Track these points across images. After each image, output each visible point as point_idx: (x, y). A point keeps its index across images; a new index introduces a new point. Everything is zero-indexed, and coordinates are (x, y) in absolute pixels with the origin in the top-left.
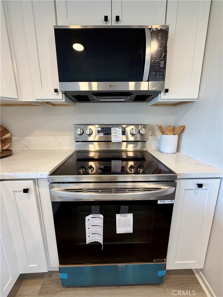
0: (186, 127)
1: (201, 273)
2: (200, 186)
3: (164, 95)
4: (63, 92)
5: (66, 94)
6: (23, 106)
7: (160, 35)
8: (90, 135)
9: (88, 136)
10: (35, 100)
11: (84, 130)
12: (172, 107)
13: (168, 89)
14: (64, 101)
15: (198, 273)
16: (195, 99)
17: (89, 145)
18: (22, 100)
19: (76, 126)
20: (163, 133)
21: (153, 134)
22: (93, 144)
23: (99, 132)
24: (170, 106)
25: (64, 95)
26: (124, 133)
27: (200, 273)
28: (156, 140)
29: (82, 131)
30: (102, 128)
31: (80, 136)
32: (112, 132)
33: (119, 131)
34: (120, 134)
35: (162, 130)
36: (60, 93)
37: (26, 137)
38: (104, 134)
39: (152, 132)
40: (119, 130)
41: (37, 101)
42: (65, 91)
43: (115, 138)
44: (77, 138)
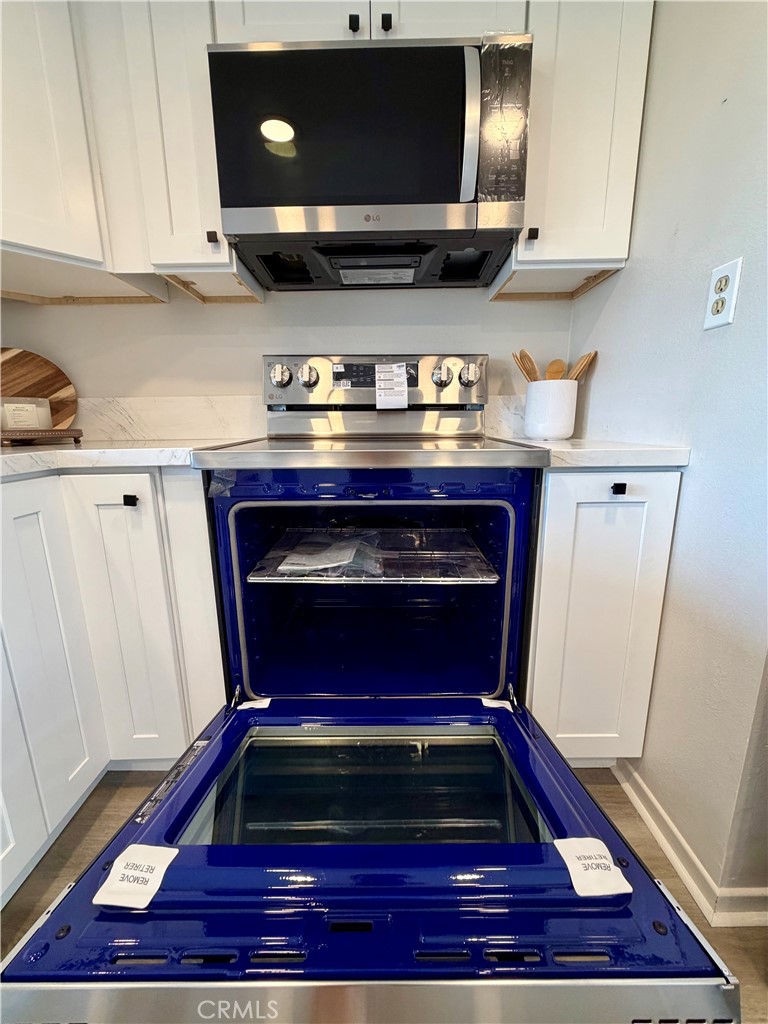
0: (599, 354)
1: (636, 775)
2: (619, 489)
3: (526, 249)
4: (233, 241)
5: (241, 245)
6: (112, 303)
7: (507, 66)
8: (310, 385)
9: (305, 389)
10: (151, 270)
11: (293, 372)
12: (563, 303)
13: (537, 229)
14: (235, 270)
15: (629, 777)
16: (619, 261)
17: (312, 420)
18: (114, 269)
19: (271, 360)
20: (532, 376)
21: (507, 390)
22: (327, 417)
23: (338, 377)
24: (557, 302)
25: (234, 251)
26: (413, 381)
27: (634, 778)
28: (516, 408)
29: (287, 374)
30: (345, 366)
31: (280, 391)
32: (377, 378)
33: (398, 376)
34: (402, 383)
35: (528, 365)
36: (224, 243)
37: (121, 400)
38: (354, 385)
39: (503, 385)
40: (399, 372)
41: (158, 272)
42: (236, 236)
43: (385, 395)
44: (271, 397)
